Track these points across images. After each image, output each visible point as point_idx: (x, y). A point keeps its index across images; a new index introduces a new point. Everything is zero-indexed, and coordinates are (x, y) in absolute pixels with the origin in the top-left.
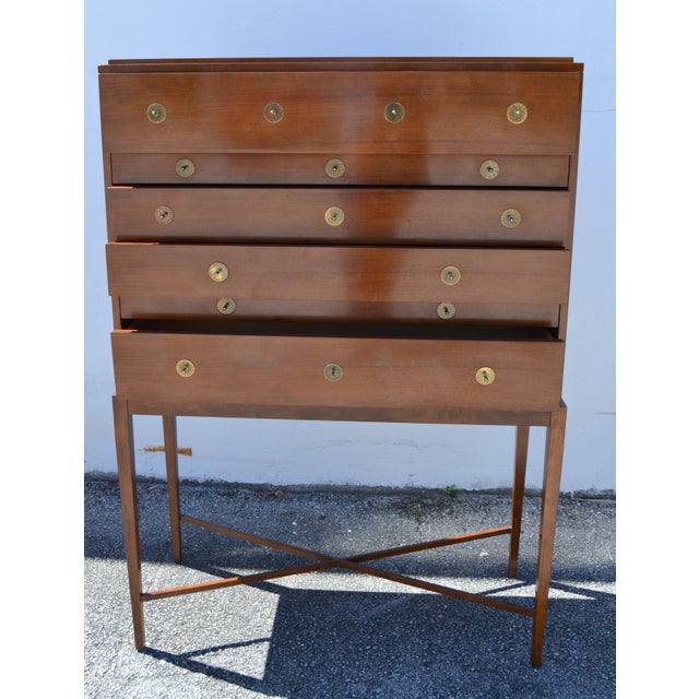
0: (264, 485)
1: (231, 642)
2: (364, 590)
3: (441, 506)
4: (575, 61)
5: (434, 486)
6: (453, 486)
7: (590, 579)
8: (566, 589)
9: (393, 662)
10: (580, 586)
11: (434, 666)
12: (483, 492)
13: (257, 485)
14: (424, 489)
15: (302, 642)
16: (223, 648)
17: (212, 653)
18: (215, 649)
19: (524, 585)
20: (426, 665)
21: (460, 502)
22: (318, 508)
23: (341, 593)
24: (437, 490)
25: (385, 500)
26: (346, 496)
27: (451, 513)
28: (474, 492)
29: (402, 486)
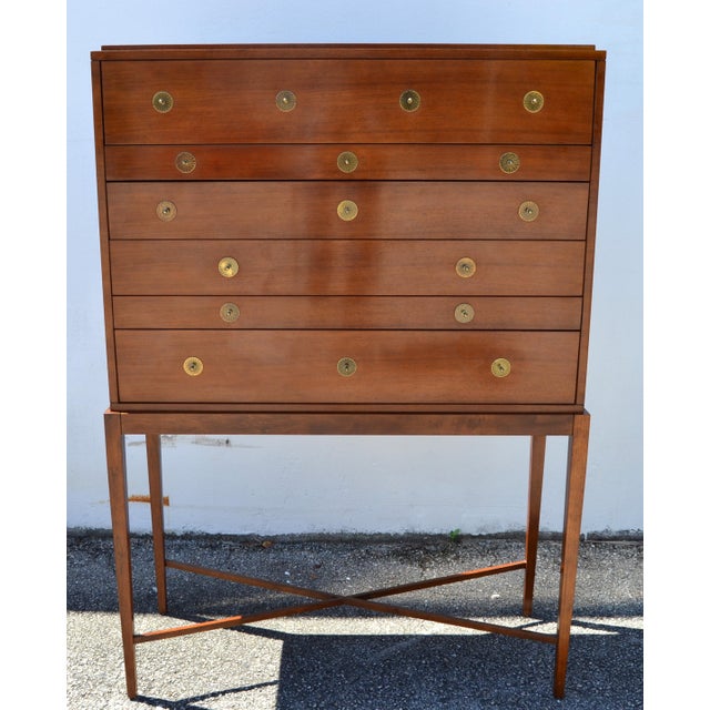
0: (249, 535)
1: (231, 687)
2: (369, 634)
3: (445, 552)
4: (597, 49)
5: (436, 532)
6: (458, 530)
7: (609, 615)
8: (585, 625)
9: (408, 700)
10: (599, 622)
11: (452, 701)
12: (490, 536)
13: (243, 536)
14: (426, 535)
15: (308, 684)
16: (224, 693)
17: (212, 698)
18: (214, 695)
19: (541, 623)
20: (443, 701)
21: (465, 547)
22: (311, 558)
23: (346, 636)
24: (440, 536)
25: (384, 548)
26: (340, 545)
27: (457, 558)
28: (480, 536)
29: (402, 533)
